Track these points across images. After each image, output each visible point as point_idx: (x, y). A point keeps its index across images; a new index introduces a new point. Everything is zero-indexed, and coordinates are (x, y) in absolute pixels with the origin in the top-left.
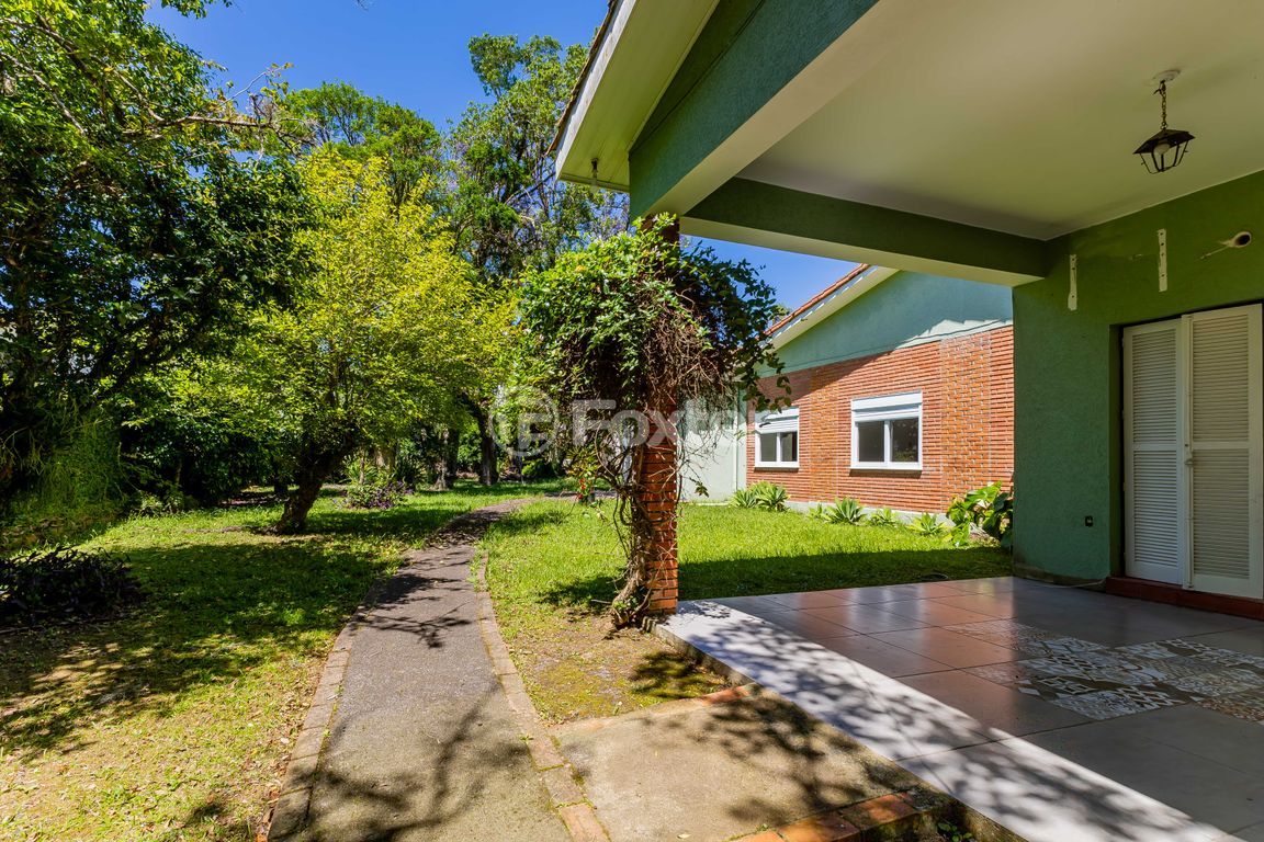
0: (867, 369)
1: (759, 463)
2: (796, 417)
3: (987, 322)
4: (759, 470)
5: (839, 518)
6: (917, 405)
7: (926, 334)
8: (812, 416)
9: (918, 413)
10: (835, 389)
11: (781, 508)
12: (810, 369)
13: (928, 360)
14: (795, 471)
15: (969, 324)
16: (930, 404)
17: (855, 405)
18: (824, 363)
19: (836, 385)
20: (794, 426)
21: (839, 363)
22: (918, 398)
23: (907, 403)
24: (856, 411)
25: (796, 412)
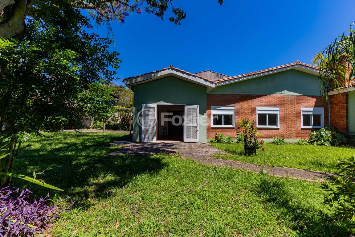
0: (262, 98)
2: (233, 110)
3: (296, 93)
6: (277, 111)
7: (280, 92)
8: (240, 110)
9: (278, 113)
10: (250, 102)
12: (240, 95)
13: (280, 99)
15: (291, 93)
16: (281, 111)
17: (258, 108)
18: (245, 94)
19: (250, 101)
21: (252, 95)
22: (278, 109)
23: (274, 110)
24: (258, 110)
25: (233, 108)
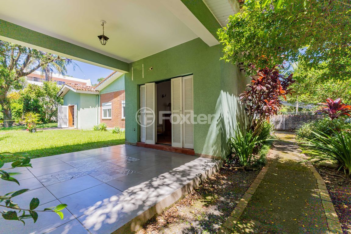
1: (103, 118)
2: (111, 105)
4: (103, 120)
5: (114, 132)
8: (114, 105)
10: (119, 98)
11: (105, 130)
12: (114, 92)
14: (110, 120)
17: (122, 102)
18: (116, 91)
20: (110, 107)
21: (119, 91)
24: (123, 104)
25: (110, 104)
